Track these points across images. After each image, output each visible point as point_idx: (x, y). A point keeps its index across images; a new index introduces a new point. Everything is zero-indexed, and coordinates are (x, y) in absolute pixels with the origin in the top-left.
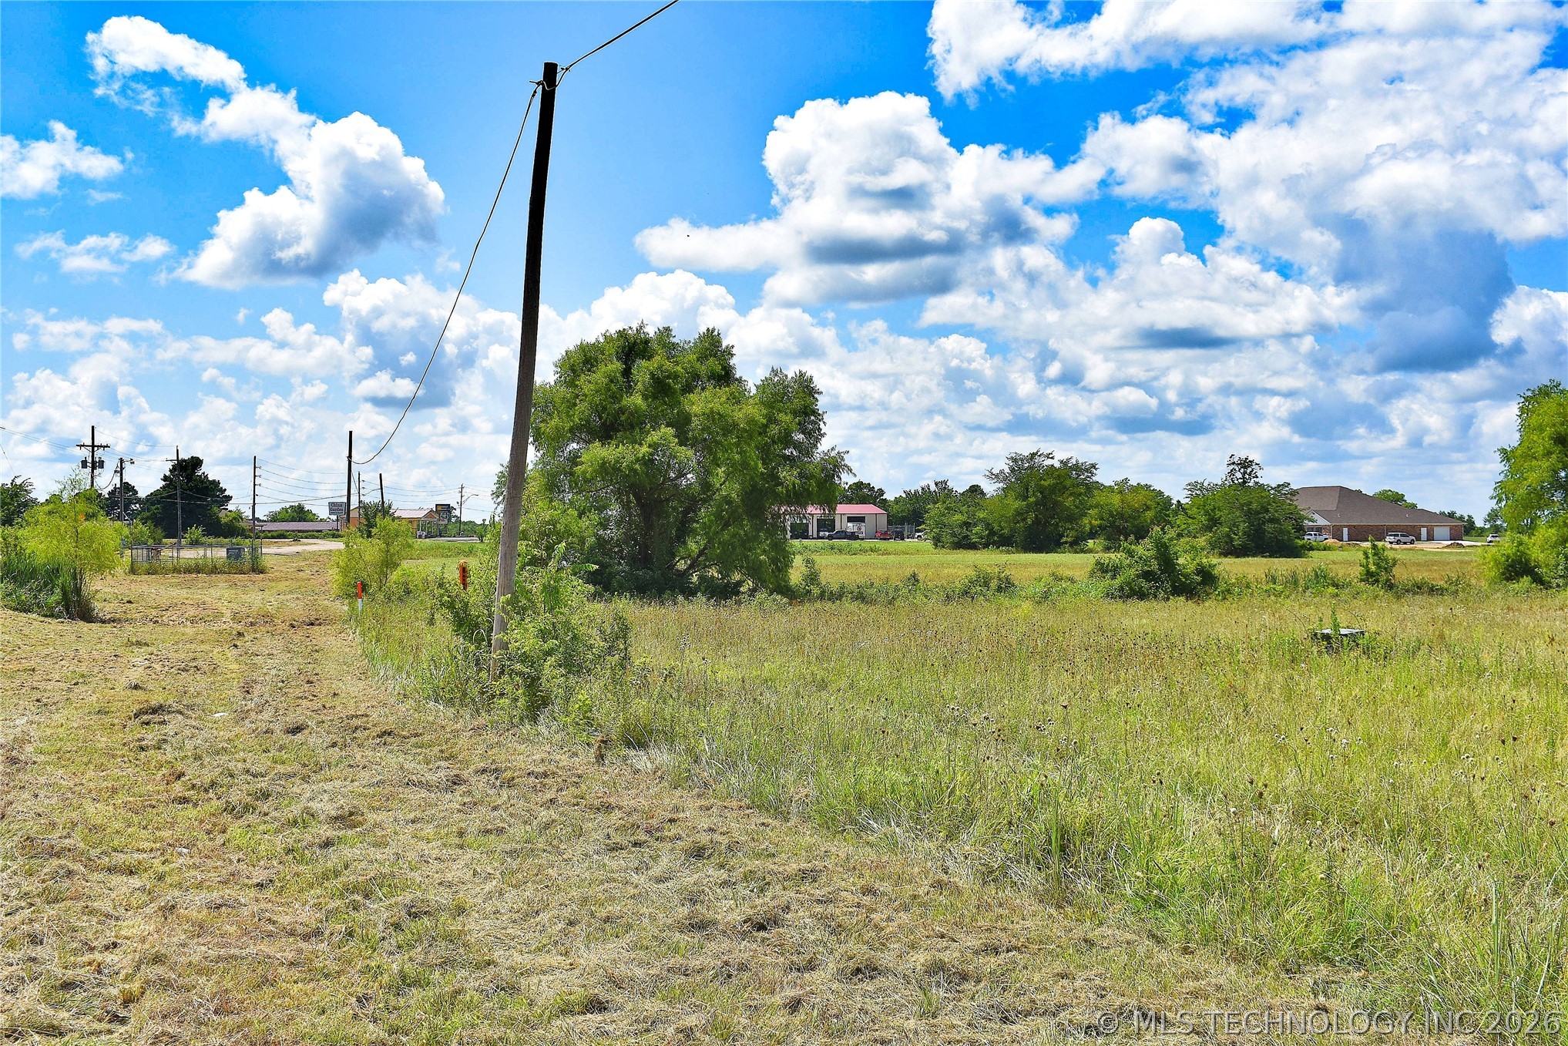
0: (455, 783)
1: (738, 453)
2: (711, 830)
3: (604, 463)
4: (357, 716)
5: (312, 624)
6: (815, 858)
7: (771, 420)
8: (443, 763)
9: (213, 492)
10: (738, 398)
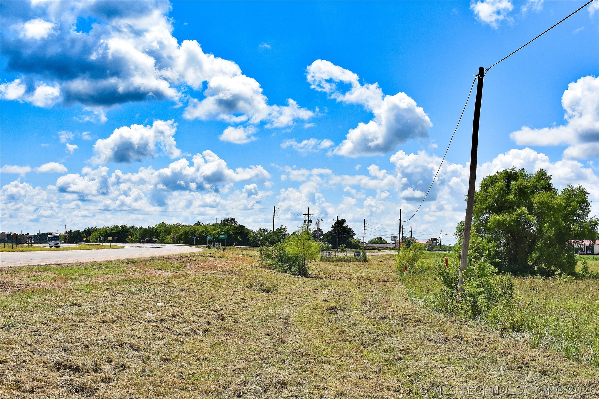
0: (445, 341)
1: (554, 218)
2: (549, 365)
3: (499, 222)
4: (406, 315)
5: (386, 281)
6: (594, 378)
7: (568, 205)
8: (440, 333)
9: (349, 232)
10: (554, 196)
